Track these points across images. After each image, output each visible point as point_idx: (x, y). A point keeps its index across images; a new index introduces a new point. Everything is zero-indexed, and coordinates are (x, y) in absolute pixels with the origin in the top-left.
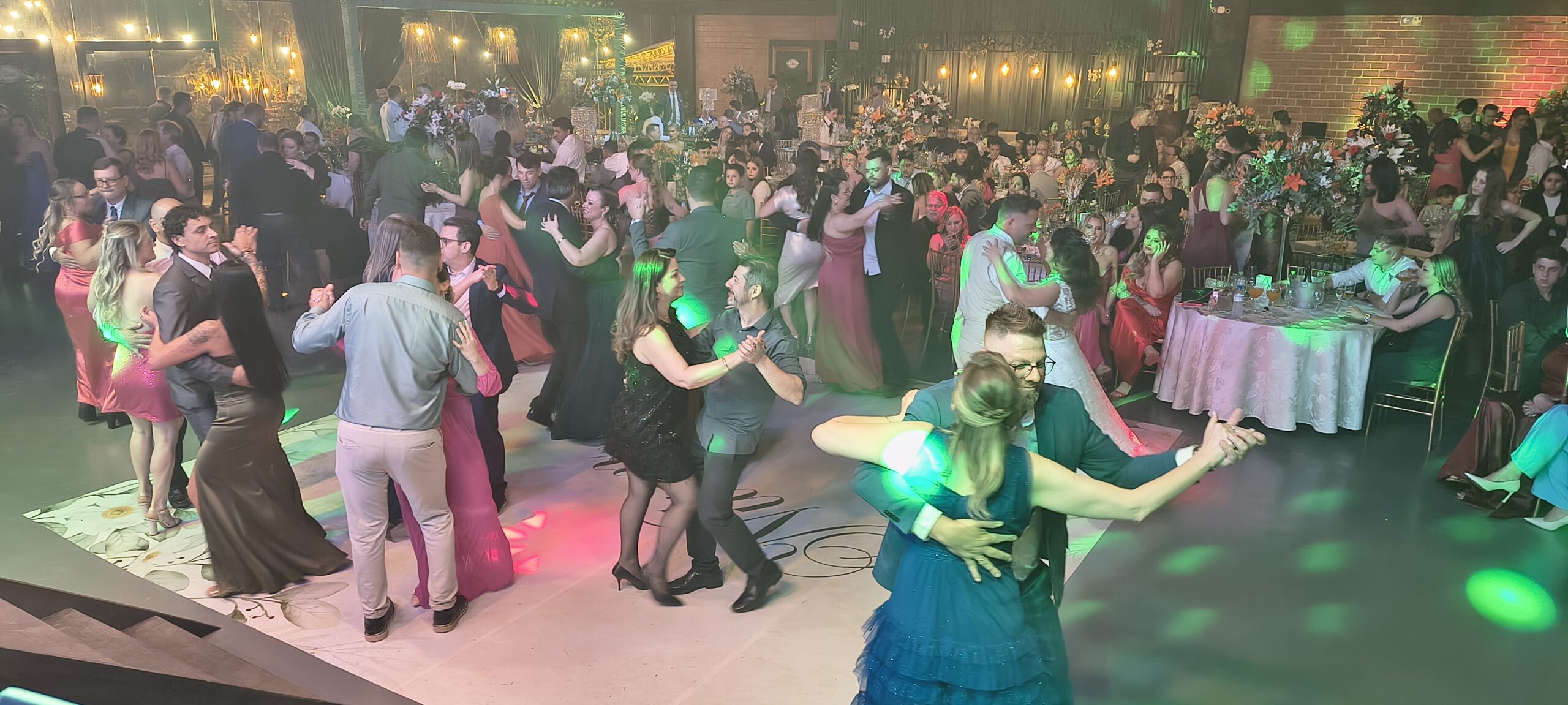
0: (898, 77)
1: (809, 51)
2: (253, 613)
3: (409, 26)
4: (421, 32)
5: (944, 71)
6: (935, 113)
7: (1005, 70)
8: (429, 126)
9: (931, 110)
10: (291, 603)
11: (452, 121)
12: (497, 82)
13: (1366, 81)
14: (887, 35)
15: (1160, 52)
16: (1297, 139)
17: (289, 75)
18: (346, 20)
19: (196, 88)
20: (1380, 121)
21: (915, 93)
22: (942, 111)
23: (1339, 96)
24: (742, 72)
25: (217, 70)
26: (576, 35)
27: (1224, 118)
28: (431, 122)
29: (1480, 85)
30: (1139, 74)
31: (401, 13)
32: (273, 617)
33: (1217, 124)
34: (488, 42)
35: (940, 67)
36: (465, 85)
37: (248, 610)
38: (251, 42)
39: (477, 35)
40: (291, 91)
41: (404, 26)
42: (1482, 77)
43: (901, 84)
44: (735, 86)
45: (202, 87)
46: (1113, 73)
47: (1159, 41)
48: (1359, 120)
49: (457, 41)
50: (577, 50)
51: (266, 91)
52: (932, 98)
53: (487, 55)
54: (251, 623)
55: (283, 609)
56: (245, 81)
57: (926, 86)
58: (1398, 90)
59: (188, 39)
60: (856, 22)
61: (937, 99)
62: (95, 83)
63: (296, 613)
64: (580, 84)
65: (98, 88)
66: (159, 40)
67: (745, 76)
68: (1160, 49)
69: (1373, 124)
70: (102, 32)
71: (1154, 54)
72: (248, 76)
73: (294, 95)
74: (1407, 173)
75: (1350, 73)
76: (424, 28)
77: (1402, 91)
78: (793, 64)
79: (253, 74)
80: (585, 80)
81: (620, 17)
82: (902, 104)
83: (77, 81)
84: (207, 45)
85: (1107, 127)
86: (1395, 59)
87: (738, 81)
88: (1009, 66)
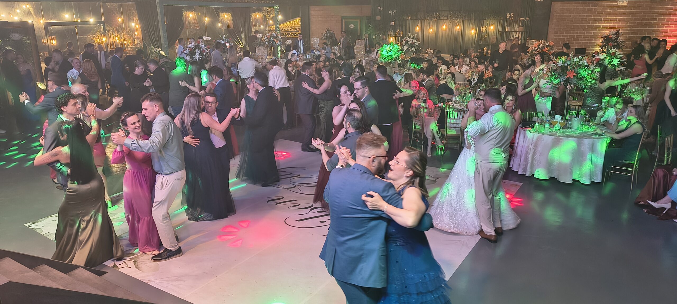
0: (398, 32)
1: (359, 21)
2: (122, 266)
3: (186, 13)
4: (191, 16)
5: (418, 28)
6: (414, 47)
7: (444, 27)
8: (195, 56)
9: (412, 45)
10: (138, 261)
11: (205, 54)
12: (224, 36)
13: (603, 30)
14: (393, 13)
15: (512, 18)
16: (572, 55)
17: (135, 35)
18: (159, 11)
19: (96, 41)
20: (609, 47)
21: (405, 38)
22: (417, 46)
23: (591, 36)
24: (330, 31)
25: (105, 33)
26: (258, 16)
27: (540, 47)
28: (196, 53)
29: (654, 30)
30: (503, 28)
31: (183, 7)
32: (130, 267)
33: (537, 49)
34: (220, 19)
35: (416, 27)
36: (210, 38)
37: (120, 264)
38: (119, 21)
39: (215, 16)
40: (136, 42)
41: (184, 13)
42: (655, 27)
43: (399, 34)
44: (327, 36)
45: (98, 41)
46: (492, 27)
47: (512, 14)
48: (600, 47)
49: (207, 19)
50: (259, 22)
51: (126, 42)
52: (412, 40)
53: (220, 25)
54: (121, 270)
55: (135, 264)
56: (117, 38)
57: (410, 35)
58: (617, 33)
59: (92, 20)
60: (379, 8)
61: (415, 41)
62: (52, 40)
63: (140, 265)
64: (260, 37)
65: (54, 42)
66: (79, 21)
67: (331, 32)
68: (513, 17)
69: (606, 48)
70: (55, 18)
71: (510, 19)
72: (118, 36)
73: (138, 44)
74: (621, 69)
75: (596, 26)
76: (192, 14)
77: (619, 34)
78: (352, 26)
79: (120, 35)
80: (262, 35)
81: (277, 7)
82: (400, 43)
83: (45, 39)
84: (100, 23)
85: (489, 51)
86: (616, 20)
87: (328, 34)
88: (446, 26)
